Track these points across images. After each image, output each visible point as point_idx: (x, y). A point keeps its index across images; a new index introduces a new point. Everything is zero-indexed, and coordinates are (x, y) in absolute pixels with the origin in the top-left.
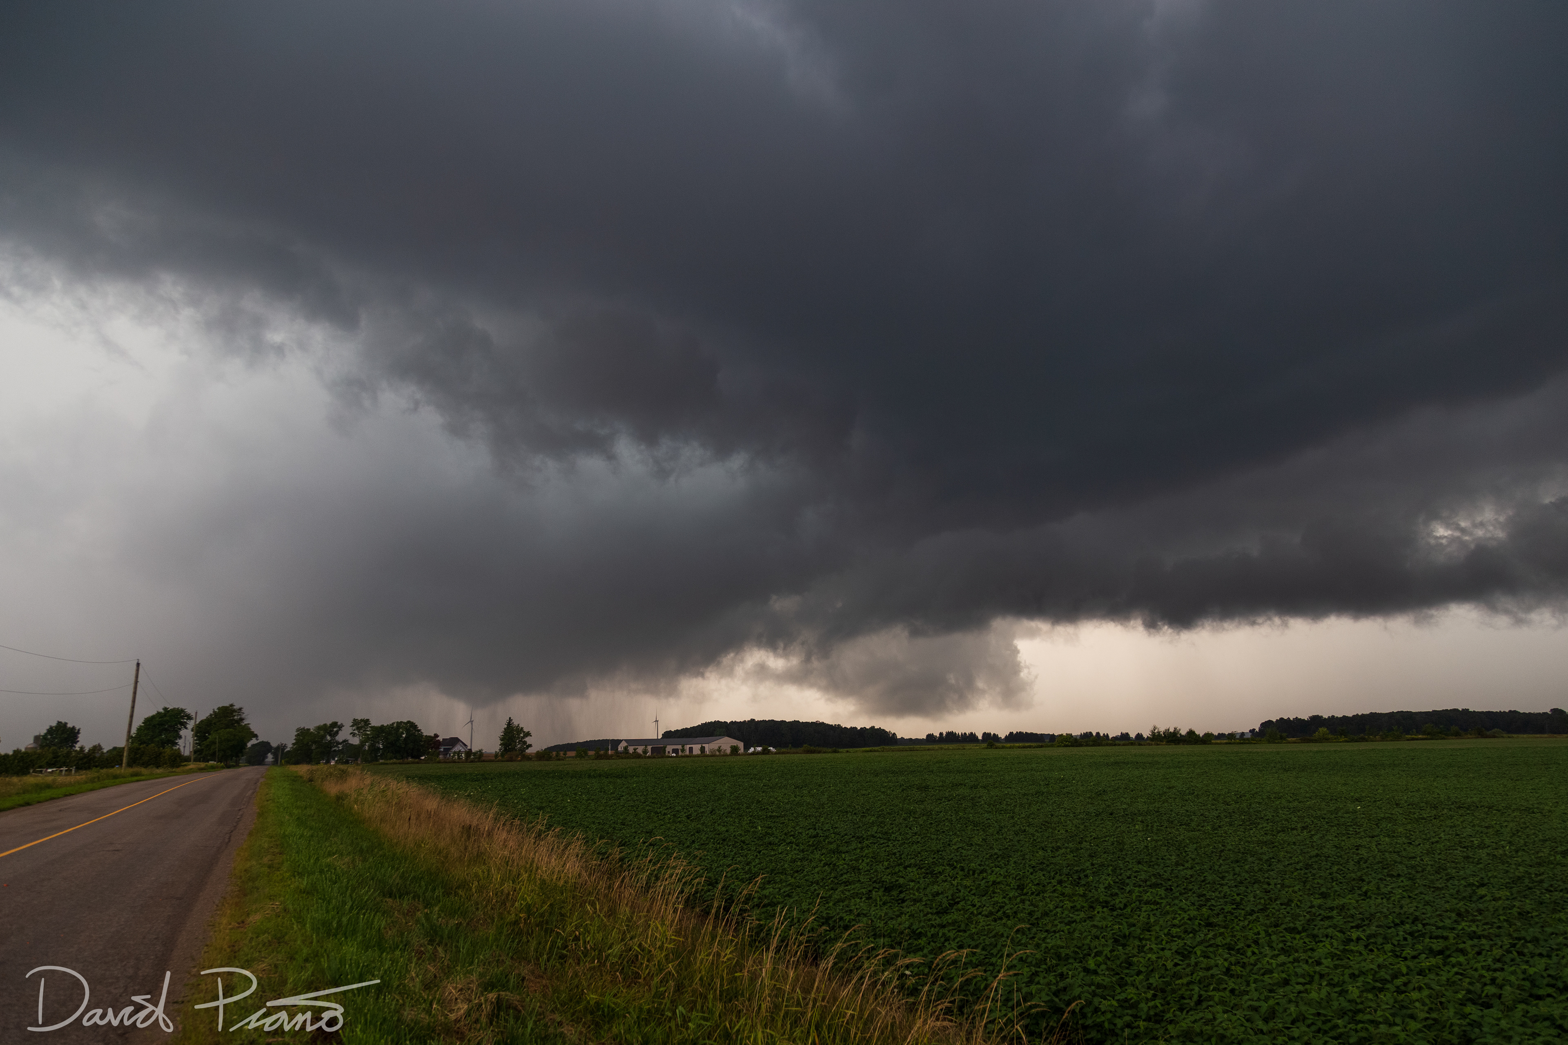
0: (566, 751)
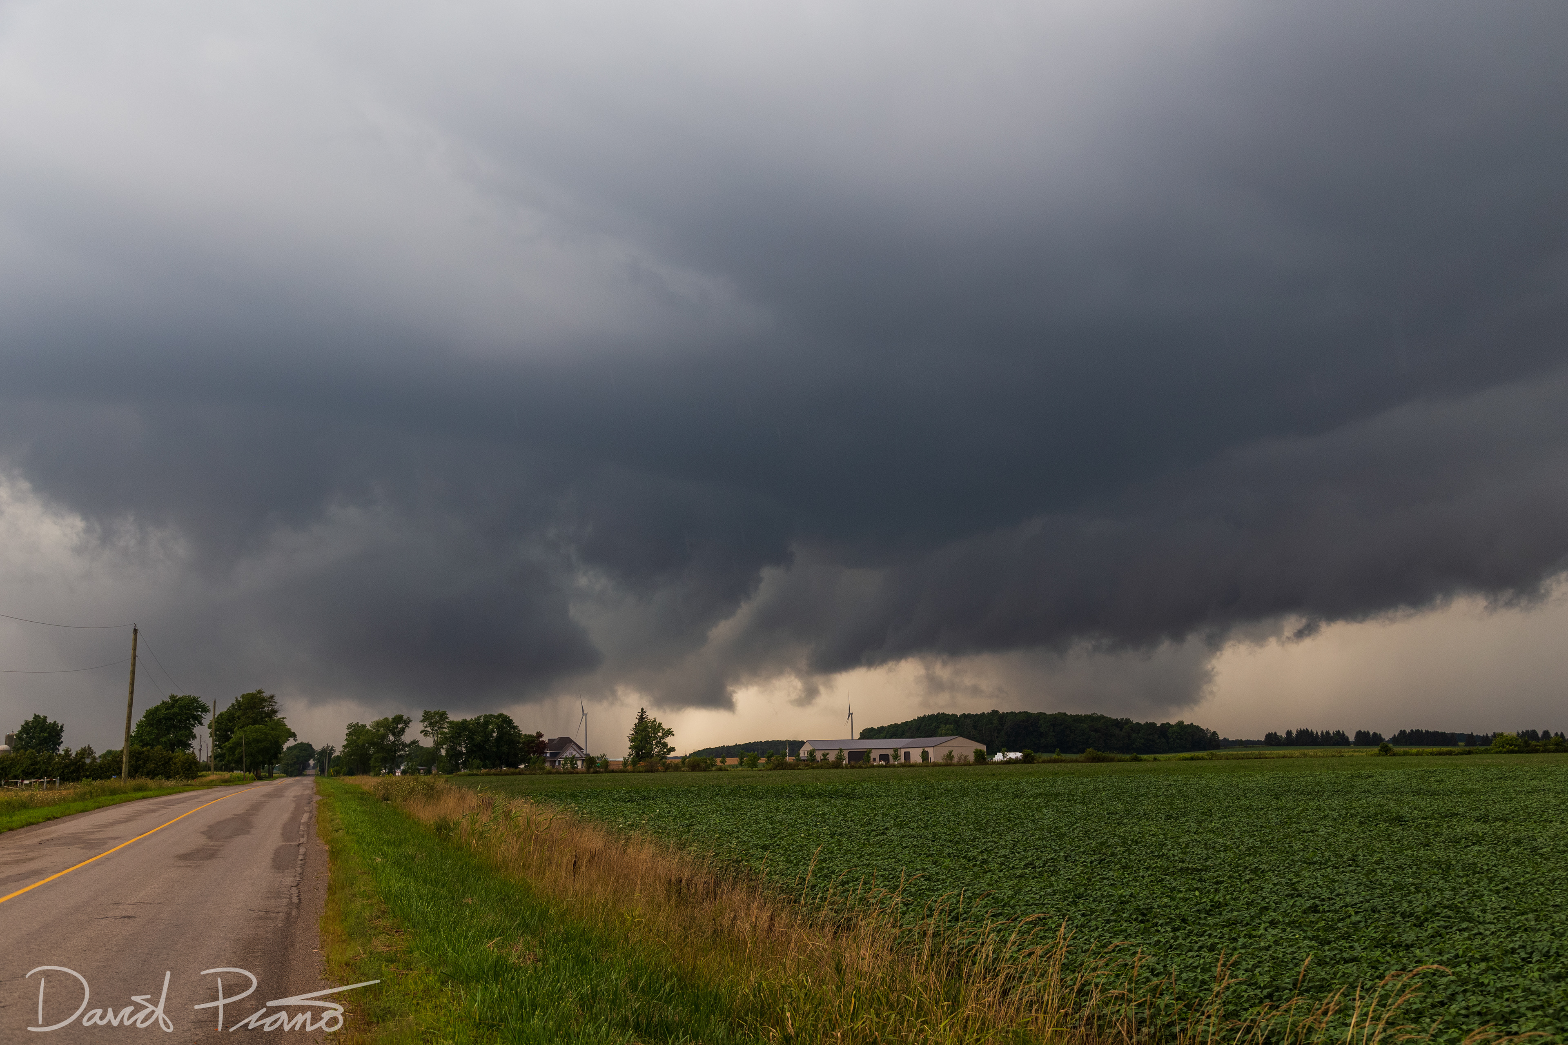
0: (724, 758)
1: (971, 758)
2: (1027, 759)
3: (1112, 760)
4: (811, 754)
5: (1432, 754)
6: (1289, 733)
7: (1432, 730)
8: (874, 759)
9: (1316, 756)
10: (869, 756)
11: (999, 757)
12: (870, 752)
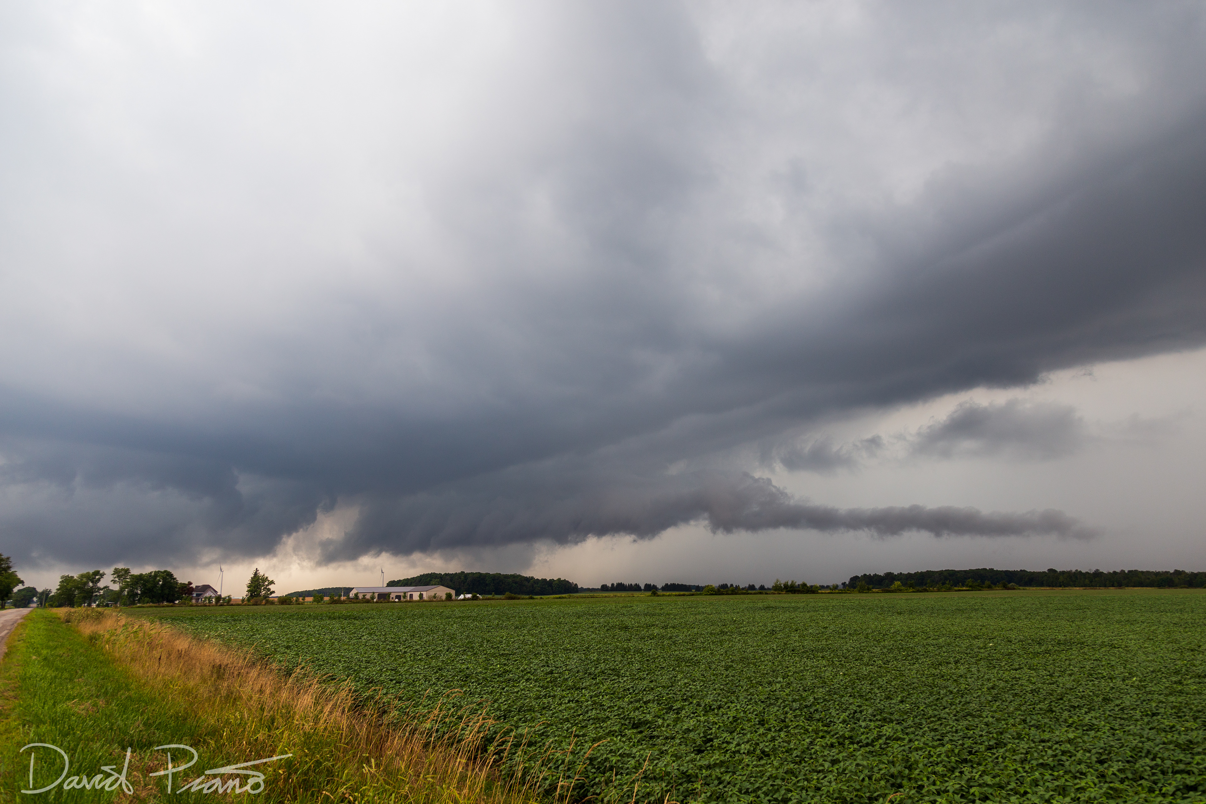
0: (304, 597)
1: (444, 597)
2: (474, 598)
3: (519, 599)
4: (356, 595)
5: (676, 595)
6: (613, 585)
7: (680, 583)
8: (393, 598)
9: (621, 597)
10: (389, 596)
11: (462, 597)
12: (390, 594)
